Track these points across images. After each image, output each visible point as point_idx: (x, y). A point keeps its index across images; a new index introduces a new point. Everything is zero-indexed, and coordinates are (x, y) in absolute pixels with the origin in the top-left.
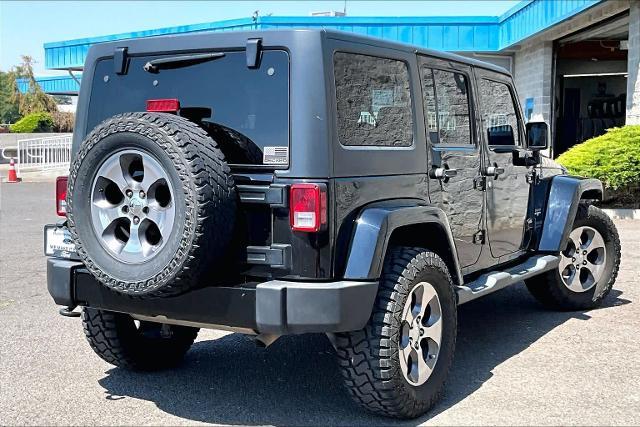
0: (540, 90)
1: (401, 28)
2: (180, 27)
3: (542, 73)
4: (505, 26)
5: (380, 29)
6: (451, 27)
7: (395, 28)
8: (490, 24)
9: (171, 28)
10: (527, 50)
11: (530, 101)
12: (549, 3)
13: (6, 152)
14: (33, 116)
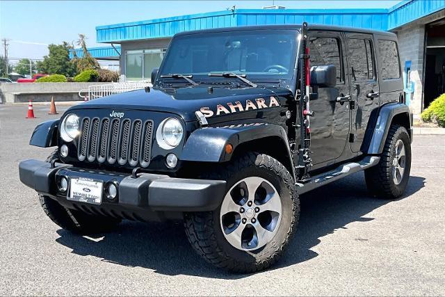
0: (417, 55)
1: (325, 16)
2: (184, 16)
3: (418, 45)
4: (393, 15)
5: (312, 17)
6: (358, 16)
7: (322, 16)
8: (384, 14)
9: (178, 17)
10: (406, 30)
11: (409, 62)
12: (427, 2)
13: (81, 94)
14: (88, 71)
